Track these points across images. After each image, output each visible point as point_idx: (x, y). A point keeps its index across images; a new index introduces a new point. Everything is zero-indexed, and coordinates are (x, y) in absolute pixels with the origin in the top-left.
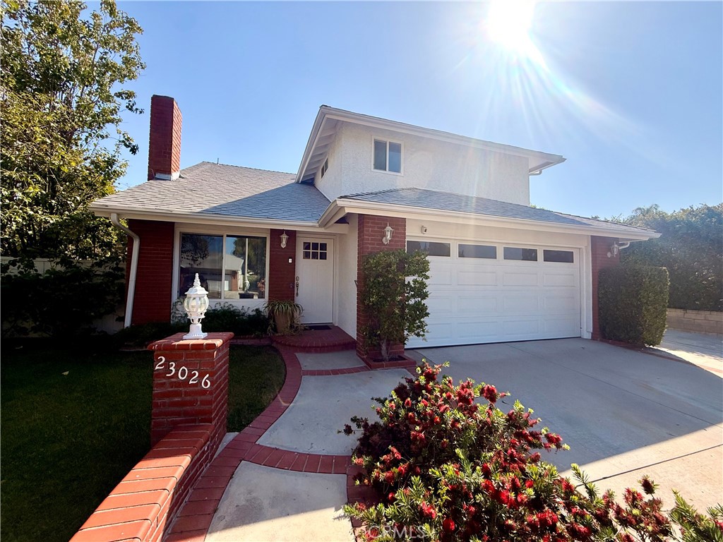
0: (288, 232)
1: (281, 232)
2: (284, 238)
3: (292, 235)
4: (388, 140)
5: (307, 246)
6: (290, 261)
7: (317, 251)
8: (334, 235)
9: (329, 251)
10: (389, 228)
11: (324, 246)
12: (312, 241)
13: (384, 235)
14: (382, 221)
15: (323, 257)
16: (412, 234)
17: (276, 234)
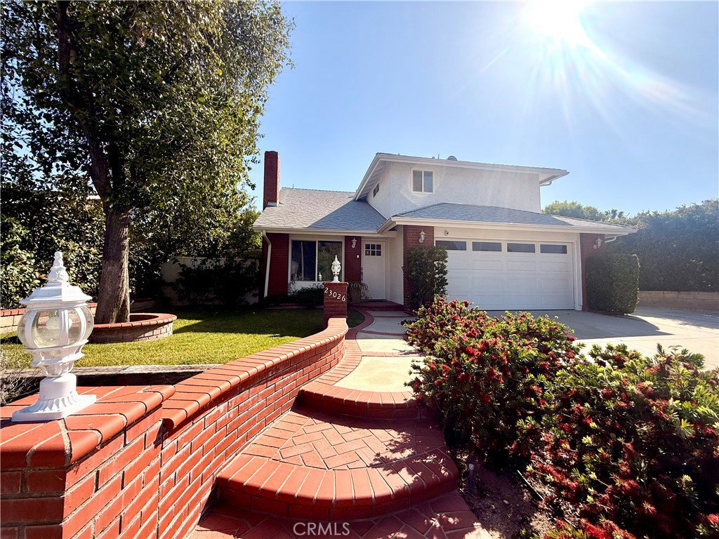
0: (356, 238)
1: (352, 238)
2: (354, 241)
3: (359, 239)
4: (423, 170)
5: (368, 247)
6: (358, 256)
7: (375, 250)
8: (386, 238)
9: (383, 250)
10: (423, 233)
11: (379, 247)
12: (371, 243)
13: (420, 237)
14: (418, 229)
15: (379, 254)
16: (439, 236)
17: (348, 239)
